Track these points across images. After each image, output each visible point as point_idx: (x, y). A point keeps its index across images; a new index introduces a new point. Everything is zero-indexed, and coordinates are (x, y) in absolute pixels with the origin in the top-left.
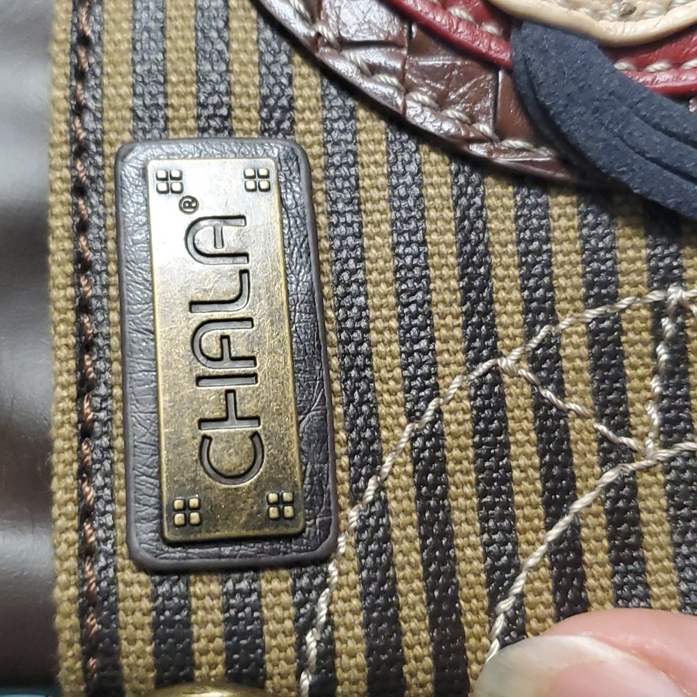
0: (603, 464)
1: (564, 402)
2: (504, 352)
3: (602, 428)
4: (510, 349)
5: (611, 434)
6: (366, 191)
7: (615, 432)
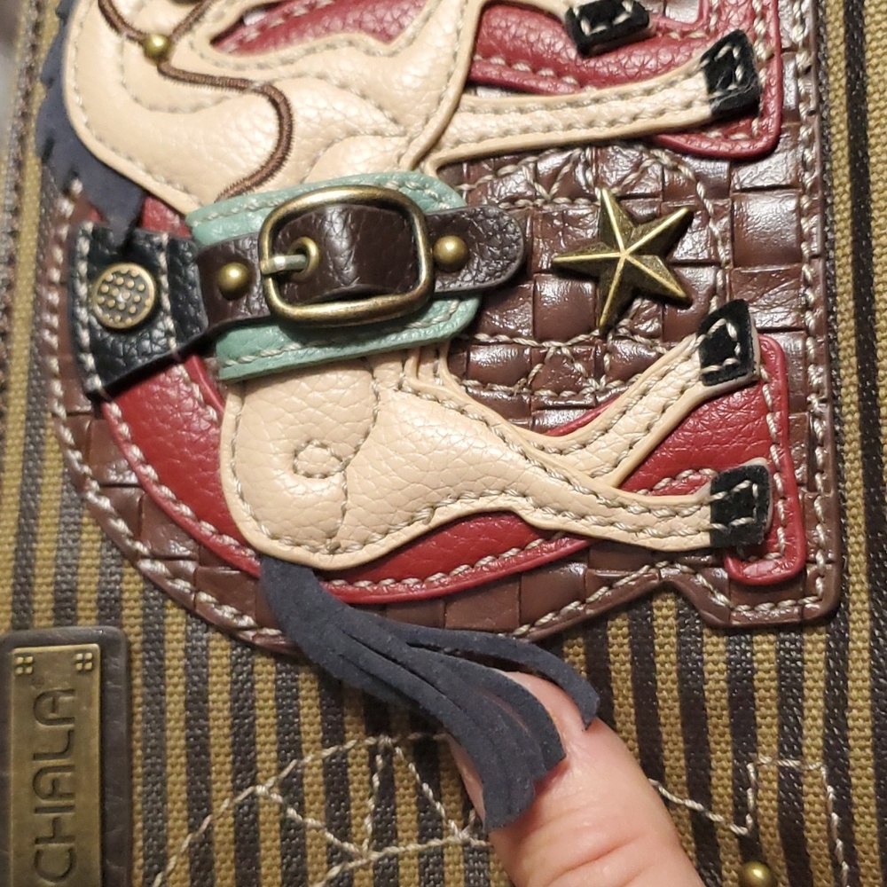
0: (330, 862)
1: (303, 817)
2: (262, 780)
3: (330, 836)
4: (266, 779)
5: (336, 841)
6: (170, 661)
7: (339, 839)
